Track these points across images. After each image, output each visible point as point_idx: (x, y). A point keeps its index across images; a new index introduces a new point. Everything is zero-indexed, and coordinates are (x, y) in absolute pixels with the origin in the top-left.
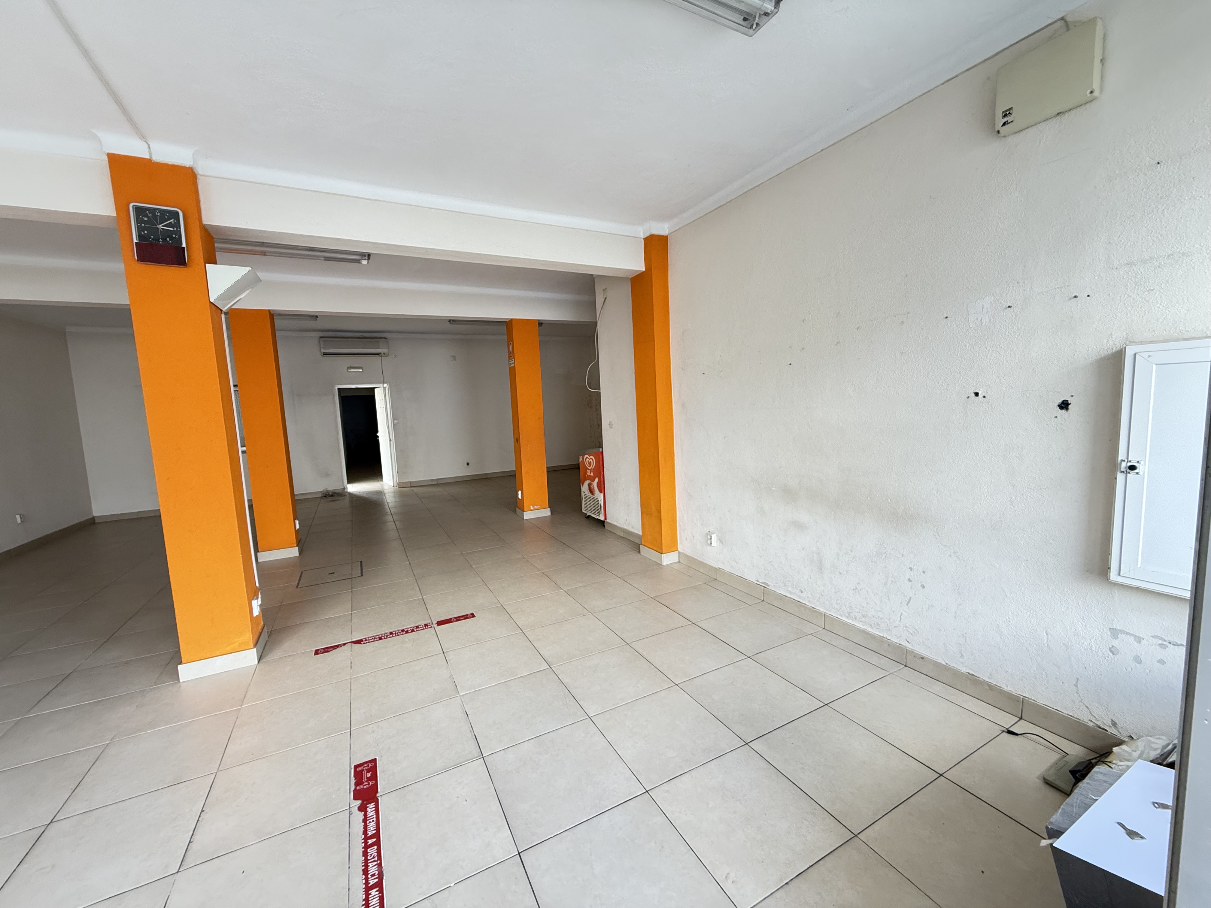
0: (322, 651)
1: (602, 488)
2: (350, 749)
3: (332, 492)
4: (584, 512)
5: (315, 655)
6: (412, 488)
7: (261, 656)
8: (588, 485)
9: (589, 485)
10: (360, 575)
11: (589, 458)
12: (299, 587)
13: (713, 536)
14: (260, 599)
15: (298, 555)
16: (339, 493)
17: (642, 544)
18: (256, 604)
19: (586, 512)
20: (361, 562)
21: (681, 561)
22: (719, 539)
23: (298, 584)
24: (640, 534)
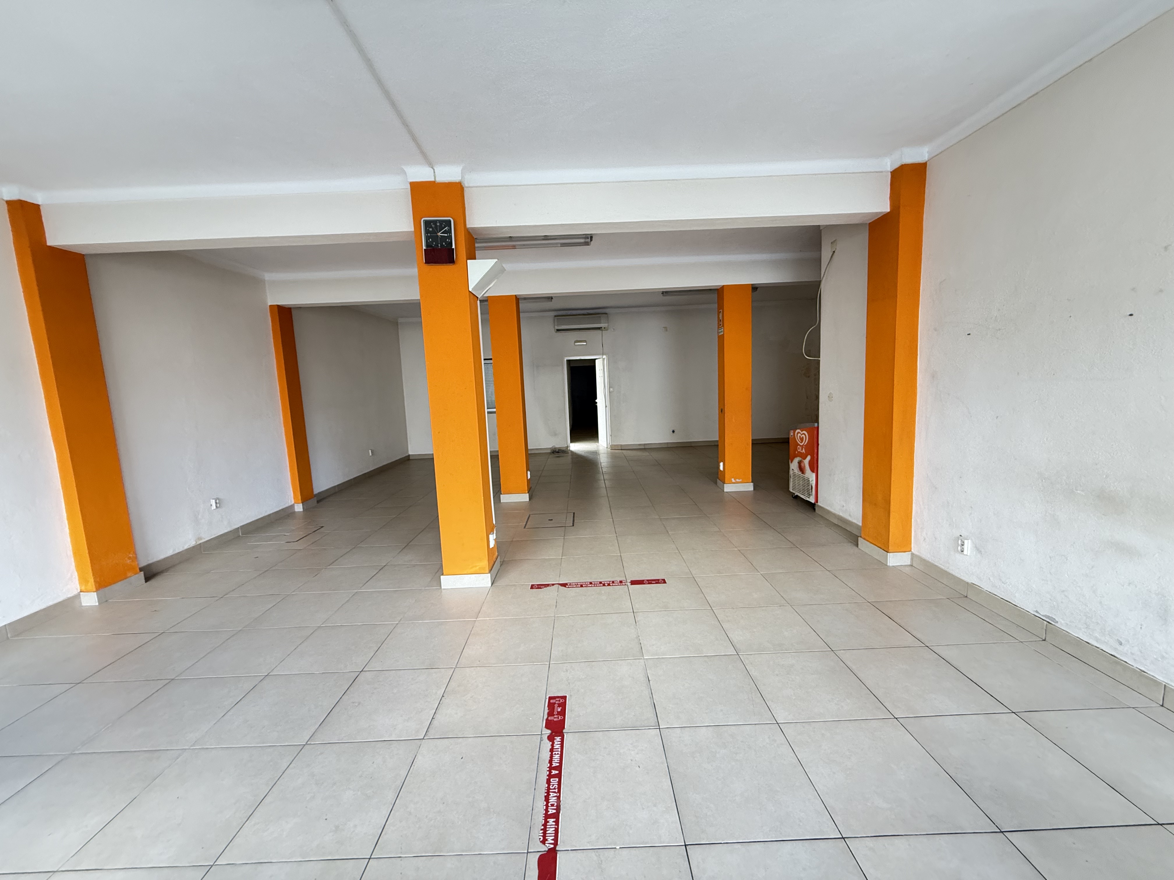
0: (537, 587)
1: (814, 467)
2: (548, 680)
3: (559, 449)
4: (791, 491)
5: (531, 589)
6: (623, 451)
7: (494, 580)
8: (798, 463)
9: (800, 463)
10: (572, 525)
11: (802, 433)
12: (526, 527)
13: (966, 542)
14: (495, 534)
15: (528, 500)
16: (563, 450)
17: (861, 537)
18: (492, 537)
19: (793, 492)
20: (574, 513)
21: (914, 565)
22: (976, 547)
23: (526, 525)
24: (860, 524)
